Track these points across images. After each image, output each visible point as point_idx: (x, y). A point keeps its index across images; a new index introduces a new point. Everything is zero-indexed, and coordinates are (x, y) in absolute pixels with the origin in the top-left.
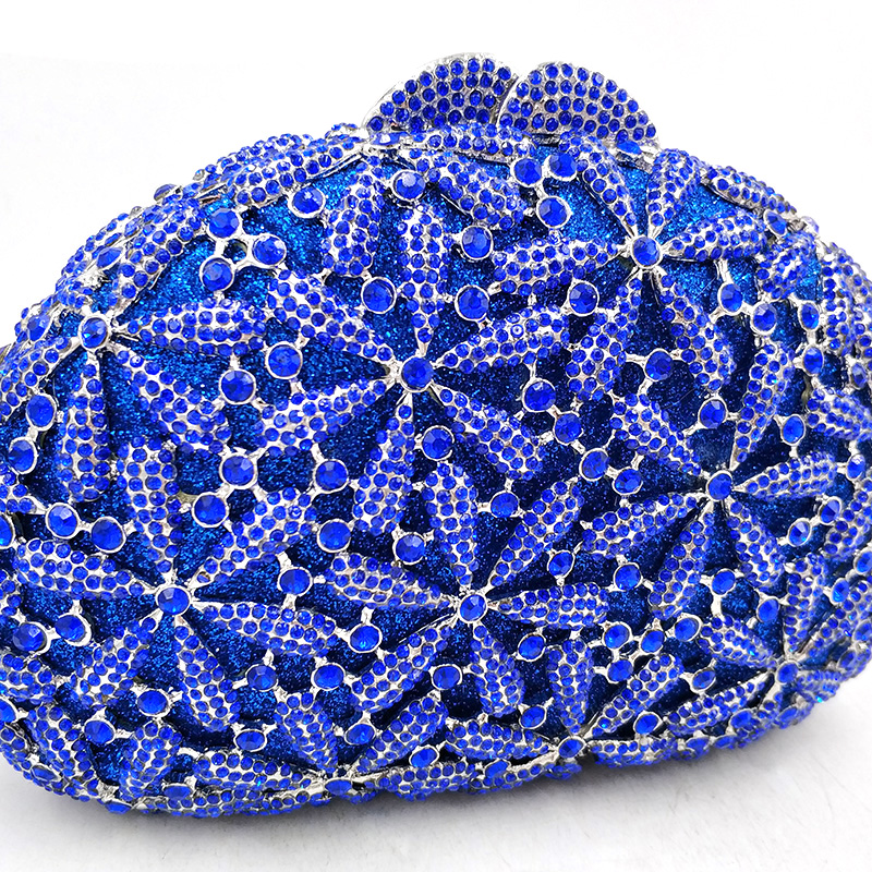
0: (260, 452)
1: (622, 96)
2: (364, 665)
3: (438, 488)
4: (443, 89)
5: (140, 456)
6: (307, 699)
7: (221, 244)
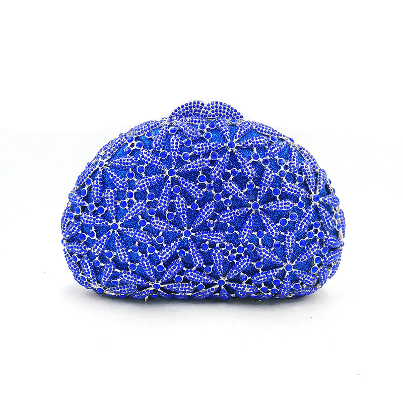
0: (135, 191)
1: (232, 108)
2: (160, 248)
3: (177, 201)
4: (187, 109)
5: (109, 191)
6: (146, 256)
7: (130, 144)
